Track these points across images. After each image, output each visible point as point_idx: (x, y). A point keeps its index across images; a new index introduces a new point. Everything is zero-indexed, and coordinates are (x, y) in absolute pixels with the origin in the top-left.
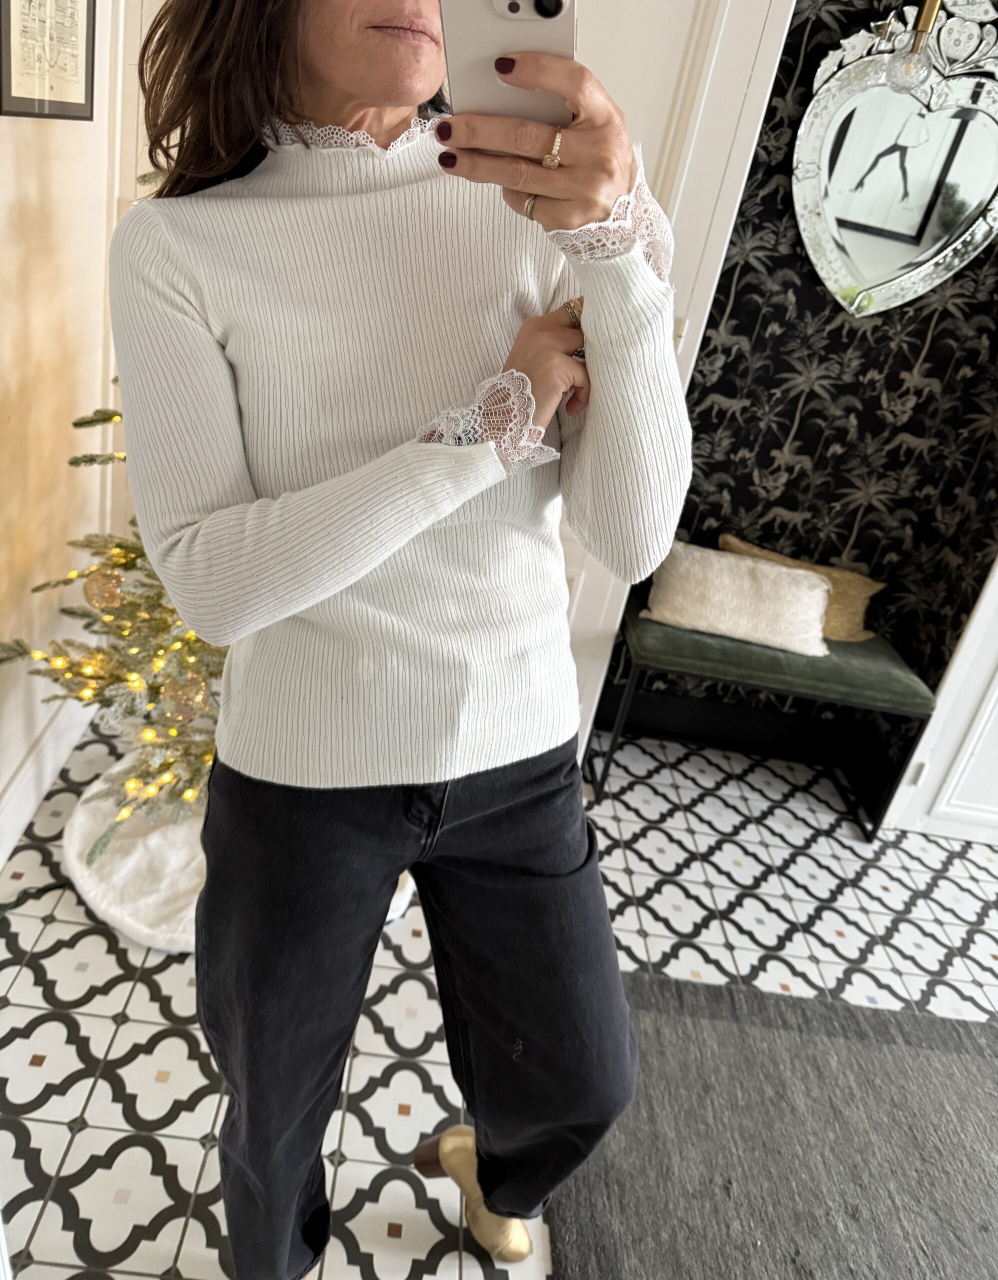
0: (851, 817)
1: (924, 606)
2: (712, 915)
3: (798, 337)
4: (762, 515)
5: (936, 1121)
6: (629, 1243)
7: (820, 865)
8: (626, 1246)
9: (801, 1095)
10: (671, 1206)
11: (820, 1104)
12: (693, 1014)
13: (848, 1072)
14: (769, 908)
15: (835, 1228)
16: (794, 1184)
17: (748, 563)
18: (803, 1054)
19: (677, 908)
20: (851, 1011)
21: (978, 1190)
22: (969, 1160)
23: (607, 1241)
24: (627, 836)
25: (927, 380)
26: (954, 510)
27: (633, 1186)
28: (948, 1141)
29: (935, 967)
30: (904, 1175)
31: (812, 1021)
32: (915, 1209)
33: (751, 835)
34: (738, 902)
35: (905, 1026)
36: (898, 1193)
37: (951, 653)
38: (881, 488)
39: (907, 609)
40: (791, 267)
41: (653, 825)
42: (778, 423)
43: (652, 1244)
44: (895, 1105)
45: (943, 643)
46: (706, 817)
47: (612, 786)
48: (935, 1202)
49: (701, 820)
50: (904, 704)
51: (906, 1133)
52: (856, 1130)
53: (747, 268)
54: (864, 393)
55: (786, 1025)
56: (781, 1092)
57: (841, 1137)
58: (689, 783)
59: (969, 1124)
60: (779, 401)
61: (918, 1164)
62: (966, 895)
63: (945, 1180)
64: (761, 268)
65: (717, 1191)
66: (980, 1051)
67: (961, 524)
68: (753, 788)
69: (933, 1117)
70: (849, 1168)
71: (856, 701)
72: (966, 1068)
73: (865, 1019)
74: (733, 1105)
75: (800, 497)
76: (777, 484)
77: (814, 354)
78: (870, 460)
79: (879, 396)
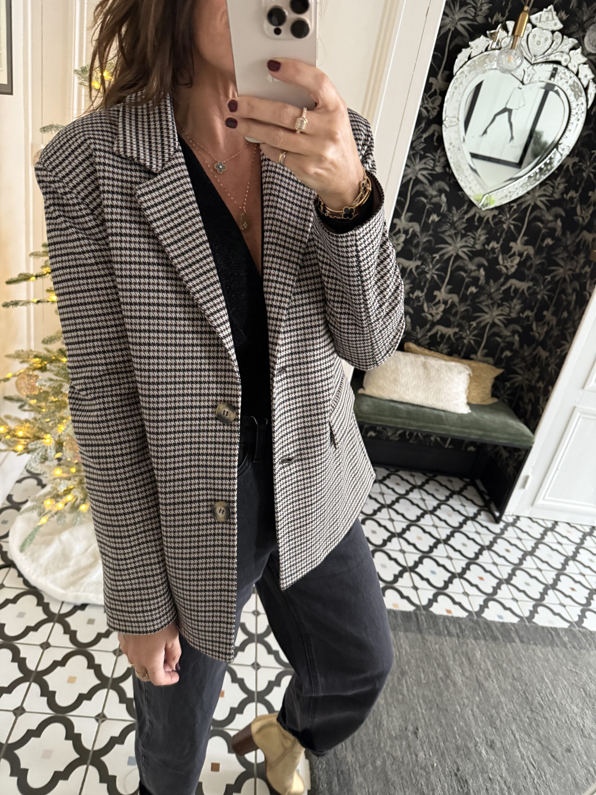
0: (487, 509)
1: (527, 382)
2: (405, 569)
3: (449, 222)
4: (430, 330)
5: (539, 688)
6: (357, 768)
7: (469, 538)
8: (356, 770)
9: (459, 675)
10: (382, 745)
11: (470, 680)
12: (394, 630)
13: (487, 660)
14: (438, 564)
15: (480, 754)
16: (456, 729)
17: (422, 358)
18: (460, 651)
19: (384, 566)
20: (488, 624)
21: (564, 727)
22: (559, 710)
23: (344, 768)
25: (526, 247)
26: (543, 325)
28: (546, 699)
29: (538, 596)
30: (521, 720)
31: (465, 631)
32: (528, 740)
33: (427, 521)
34: (420, 561)
35: (520, 632)
36: (518, 731)
37: (543, 410)
38: (499, 312)
39: (517, 384)
40: (443, 180)
41: (369, 517)
42: (437, 275)
43: (371, 768)
44: (515, 679)
45: (539, 404)
46: (400, 511)
48: (539, 735)
49: (398, 513)
50: (517, 441)
51: (521, 695)
52: (492, 695)
53: (417, 181)
54: (488, 255)
55: (450, 634)
56: (447, 674)
57: (483, 699)
58: (390, 491)
59: (559, 688)
60: (438, 261)
61: (529, 713)
62: (555, 552)
63: (545, 723)
64: (425, 181)
65: (410, 734)
66: (565, 645)
67: (547, 333)
68: (428, 493)
69: (537, 685)
70: (488, 718)
71: (487, 440)
72: (556, 655)
73: (497, 628)
74: (419, 683)
75: (452, 319)
76: (438, 312)
77: (458, 233)
78: (493, 296)
79: (497, 257)
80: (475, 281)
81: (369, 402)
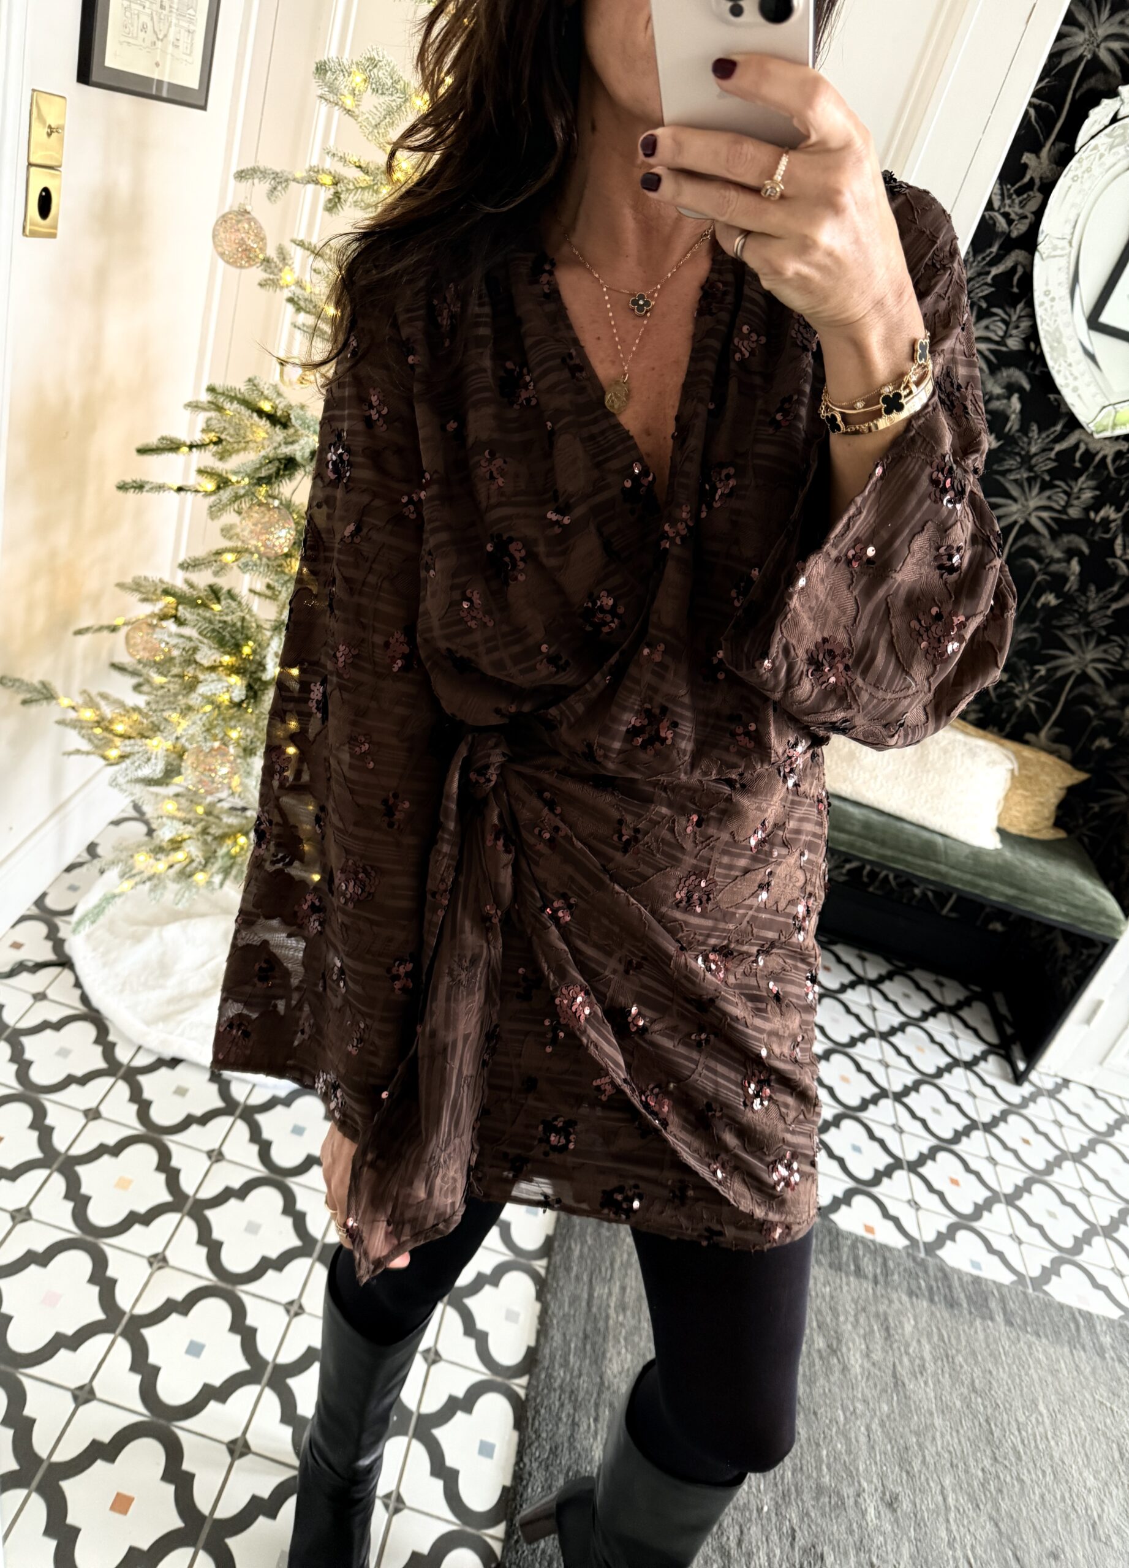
0: (1002, 1052)
3: (1018, 454)
5: (1022, 1419)
7: (948, 1099)
9: (858, 1355)
11: (880, 1369)
13: (924, 1341)
14: (871, 1135)
15: (864, 1514)
16: (824, 1453)
18: (872, 1309)
20: (945, 1274)
21: (1057, 1510)
22: (1054, 1474)
28: (1033, 1444)
29: (1067, 1243)
30: (967, 1472)
31: (893, 1274)
32: (971, 1514)
33: (870, 1051)
34: (836, 1122)
35: (1011, 1303)
36: (954, 1491)
38: (1098, 654)
39: (1113, 810)
40: (1020, 367)
44: (975, 1391)
48: (998, 1511)
50: (1085, 922)
51: (980, 1424)
52: (918, 1408)
54: (1093, 534)
55: (859, 1272)
56: (835, 1346)
57: (896, 1411)
59: (1065, 1431)
61: (987, 1463)
63: (1017, 1489)
66: (1101, 1352)
68: (886, 998)
69: (1020, 1414)
70: (898, 1450)
72: (1077, 1366)
73: (962, 1285)
77: (1035, 478)
78: (1091, 618)
79: (1113, 540)
80: (1057, 582)
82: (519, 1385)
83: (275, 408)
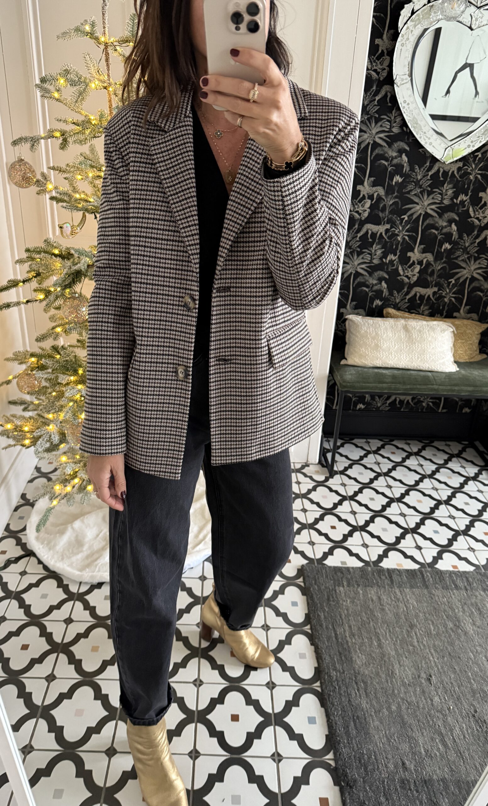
2: (406, 531)
3: (413, 181)
4: (408, 293)
6: (373, 714)
7: (471, 497)
8: (371, 715)
9: (470, 625)
10: (396, 692)
12: (400, 587)
16: (470, 674)
17: (402, 321)
18: (469, 602)
19: (384, 530)
23: (360, 714)
24: (351, 493)
27: (372, 683)
31: (473, 584)
33: (426, 485)
34: (422, 522)
38: (477, 266)
40: (402, 140)
41: (366, 486)
42: (409, 236)
43: (386, 712)
46: (398, 478)
47: (339, 467)
49: (395, 479)
53: (375, 145)
54: (458, 210)
55: (457, 587)
56: (457, 624)
58: (386, 460)
60: (407, 222)
64: (384, 144)
65: (423, 681)
68: (426, 459)
71: (479, 395)
74: (429, 634)
75: (429, 279)
76: (414, 273)
77: (424, 191)
78: (468, 249)
79: (468, 210)
80: (448, 237)
81: (352, 371)
82: (317, 686)
83: (61, 251)
